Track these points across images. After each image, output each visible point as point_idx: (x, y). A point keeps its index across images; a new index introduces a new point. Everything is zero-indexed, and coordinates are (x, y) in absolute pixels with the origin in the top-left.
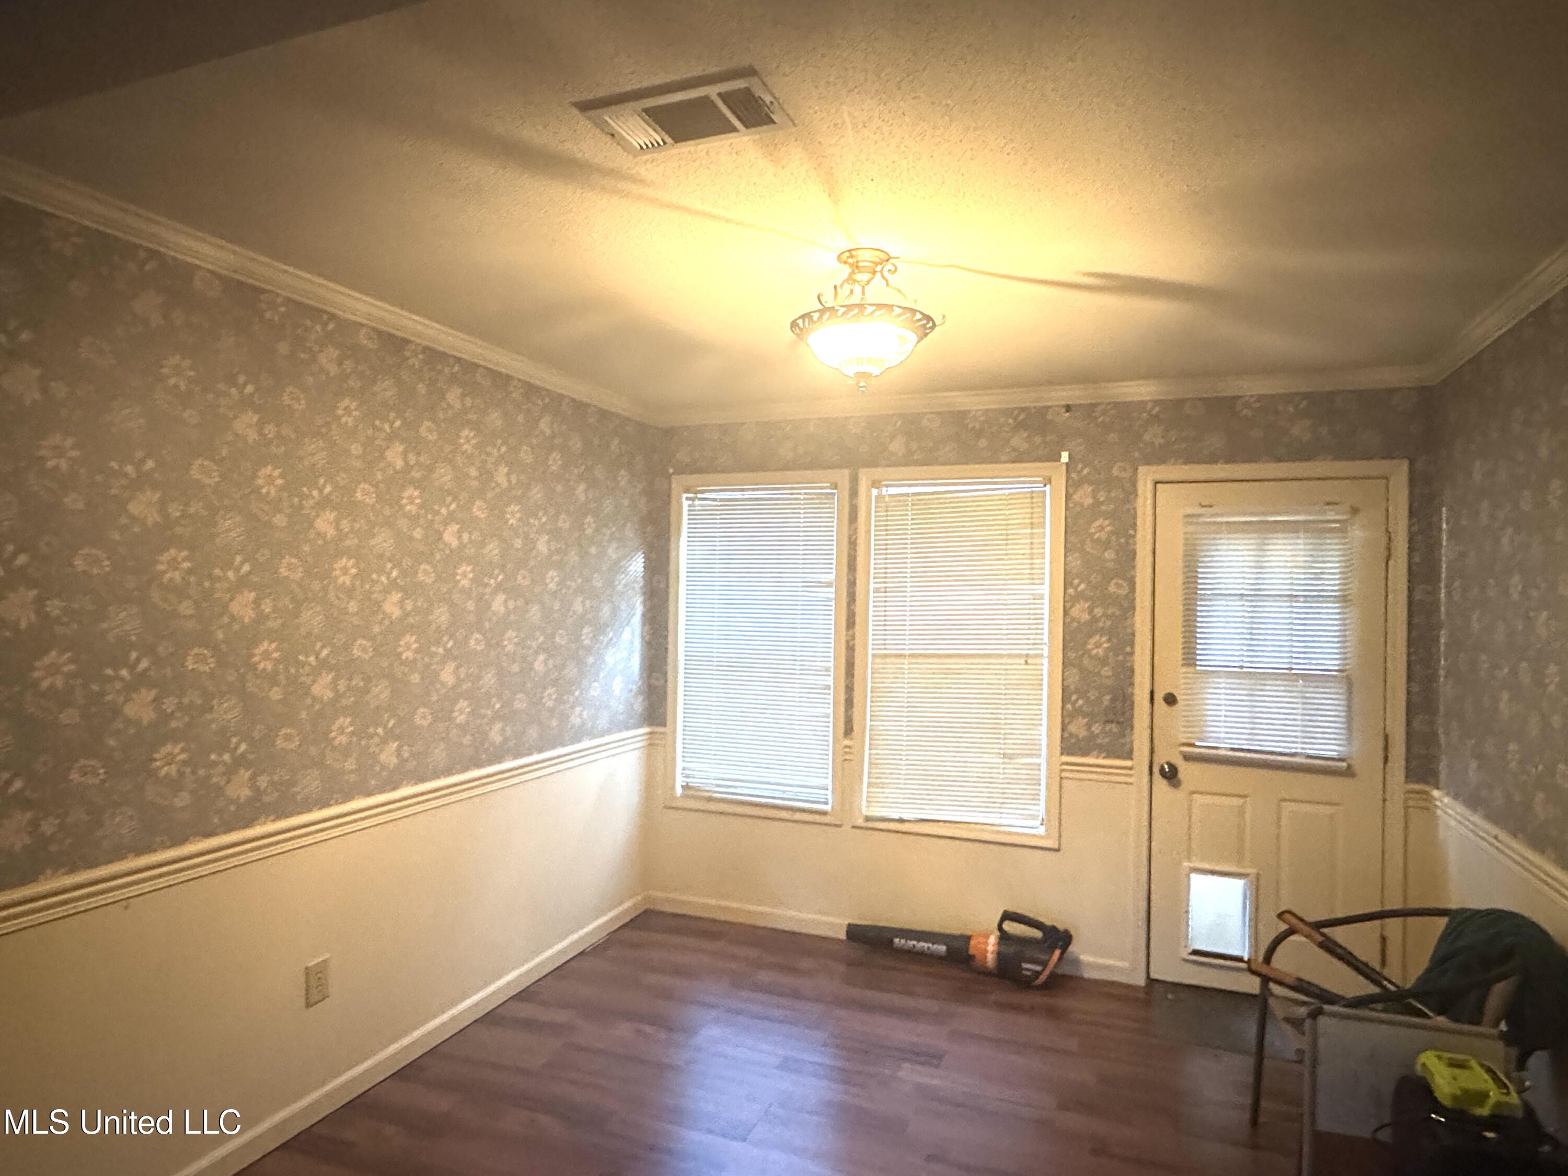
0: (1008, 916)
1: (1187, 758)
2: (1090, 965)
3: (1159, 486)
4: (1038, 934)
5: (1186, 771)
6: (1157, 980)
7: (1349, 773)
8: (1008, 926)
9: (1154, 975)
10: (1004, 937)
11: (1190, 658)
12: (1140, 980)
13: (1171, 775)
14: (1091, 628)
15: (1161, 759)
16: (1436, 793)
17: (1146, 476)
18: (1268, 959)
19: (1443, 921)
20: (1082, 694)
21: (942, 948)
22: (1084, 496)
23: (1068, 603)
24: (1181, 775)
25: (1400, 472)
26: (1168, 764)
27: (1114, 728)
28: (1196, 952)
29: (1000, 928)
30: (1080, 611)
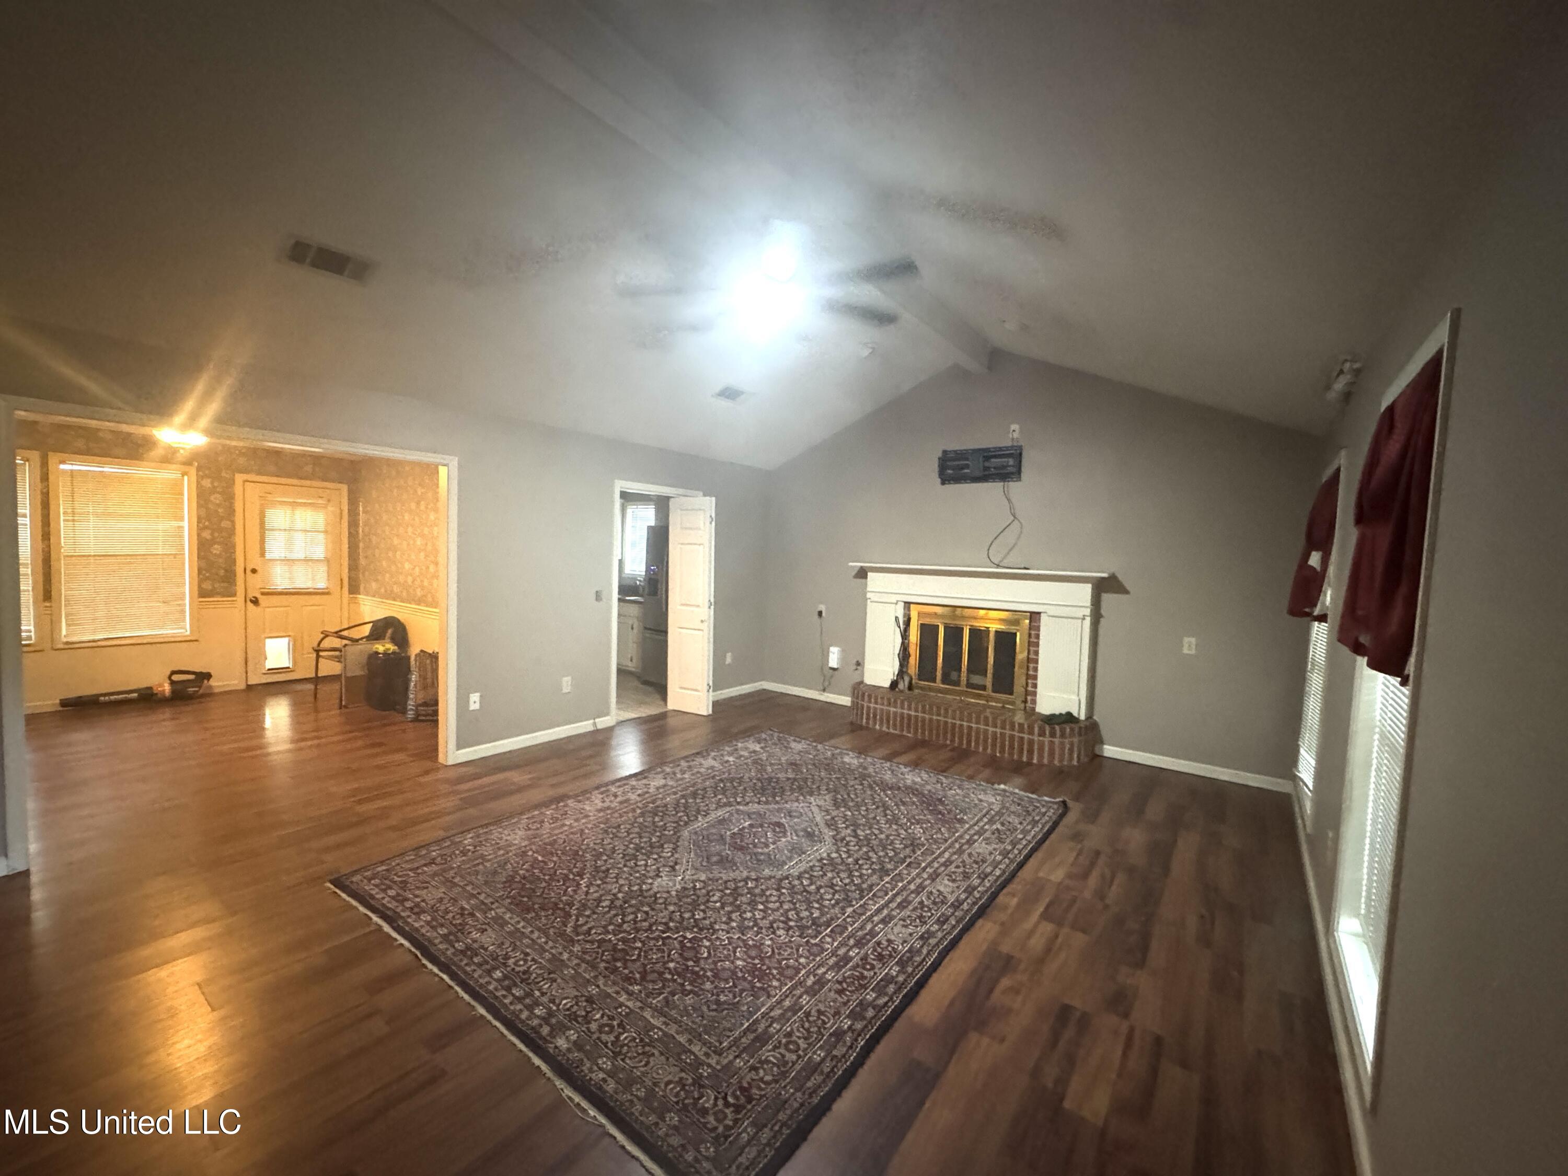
0: (174, 673)
1: (263, 594)
2: (219, 687)
3: (246, 484)
4: (192, 677)
5: (262, 599)
6: (253, 685)
7: (328, 593)
8: (176, 678)
9: (249, 683)
10: (172, 683)
11: (263, 554)
12: (243, 686)
13: (255, 602)
14: (213, 542)
15: (250, 595)
16: (360, 596)
17: (239, 478)
18: (319, 644)
19: (371, 624)
20: (207, 571)
21: (135, 695)
22: (207, 483)
23: (200, 530)
24: (261, 601)
26: (254, 597)
27: (226, 585)
28: (269, 670)
29: (170, 678)
30: (206, 535)
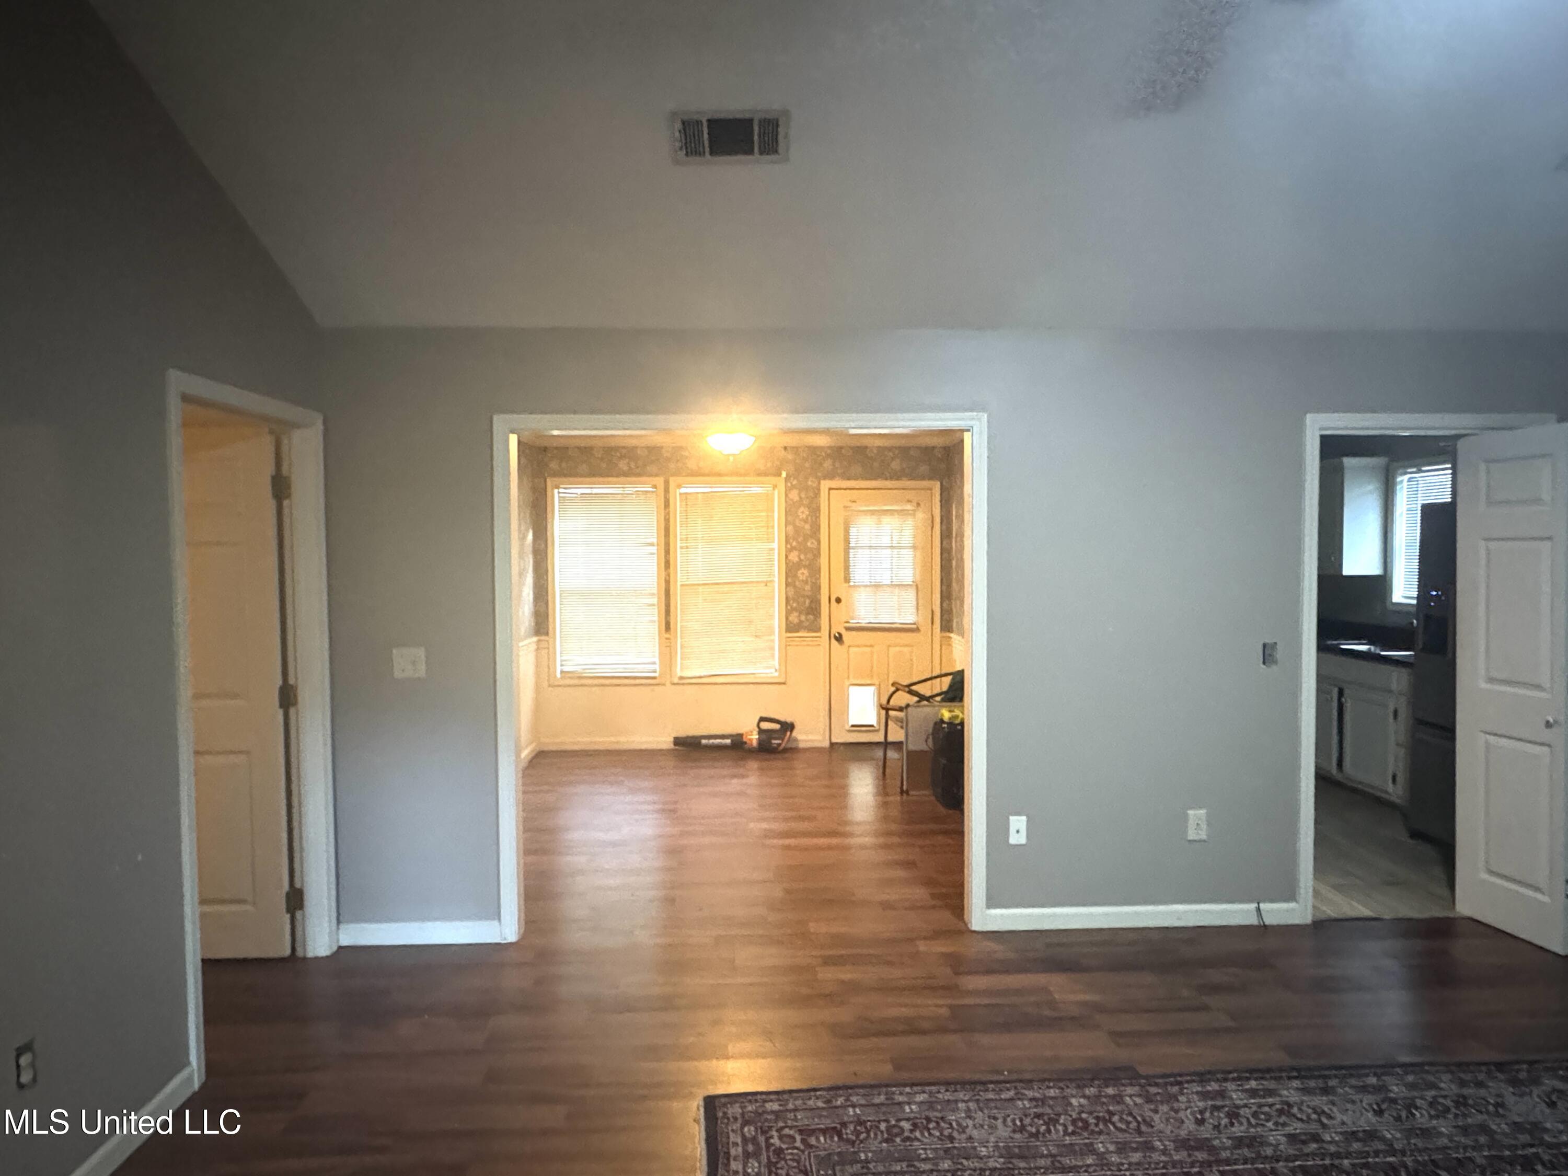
0: (762, 719)
1: (848, 629)
2: (803, 741)
3: (832, 492)
4: (777, 726)
5: (846, 636)
6: (837, 743)
7: (917, 630)
8: (763, 725)
9: (834, 740)
10: (761, 731)
11: (847, 579)
12: (826, 744)
13: (839, 639)
14: (799, 565)
15: (834, 631)
16: (952, 635)
17: (825, 485)
18: (888, 701)
19: (950, 677)
20: (794, 600)
21: (728, 741)
22: (794, 495)
23: (789, 551)
24: (845, 638)
25: (937, 486)
26: (838, 633)
27: (811, 617)
28: (853, 726)
29: (758, 726)
30: (794, 557)
